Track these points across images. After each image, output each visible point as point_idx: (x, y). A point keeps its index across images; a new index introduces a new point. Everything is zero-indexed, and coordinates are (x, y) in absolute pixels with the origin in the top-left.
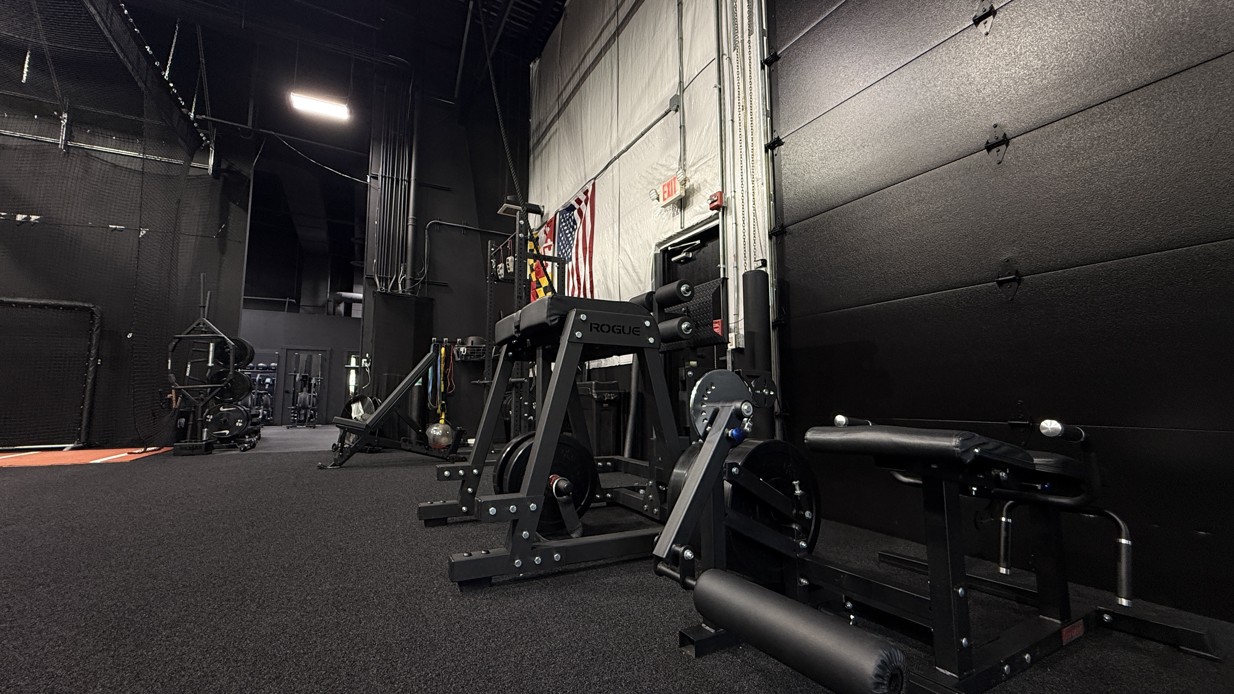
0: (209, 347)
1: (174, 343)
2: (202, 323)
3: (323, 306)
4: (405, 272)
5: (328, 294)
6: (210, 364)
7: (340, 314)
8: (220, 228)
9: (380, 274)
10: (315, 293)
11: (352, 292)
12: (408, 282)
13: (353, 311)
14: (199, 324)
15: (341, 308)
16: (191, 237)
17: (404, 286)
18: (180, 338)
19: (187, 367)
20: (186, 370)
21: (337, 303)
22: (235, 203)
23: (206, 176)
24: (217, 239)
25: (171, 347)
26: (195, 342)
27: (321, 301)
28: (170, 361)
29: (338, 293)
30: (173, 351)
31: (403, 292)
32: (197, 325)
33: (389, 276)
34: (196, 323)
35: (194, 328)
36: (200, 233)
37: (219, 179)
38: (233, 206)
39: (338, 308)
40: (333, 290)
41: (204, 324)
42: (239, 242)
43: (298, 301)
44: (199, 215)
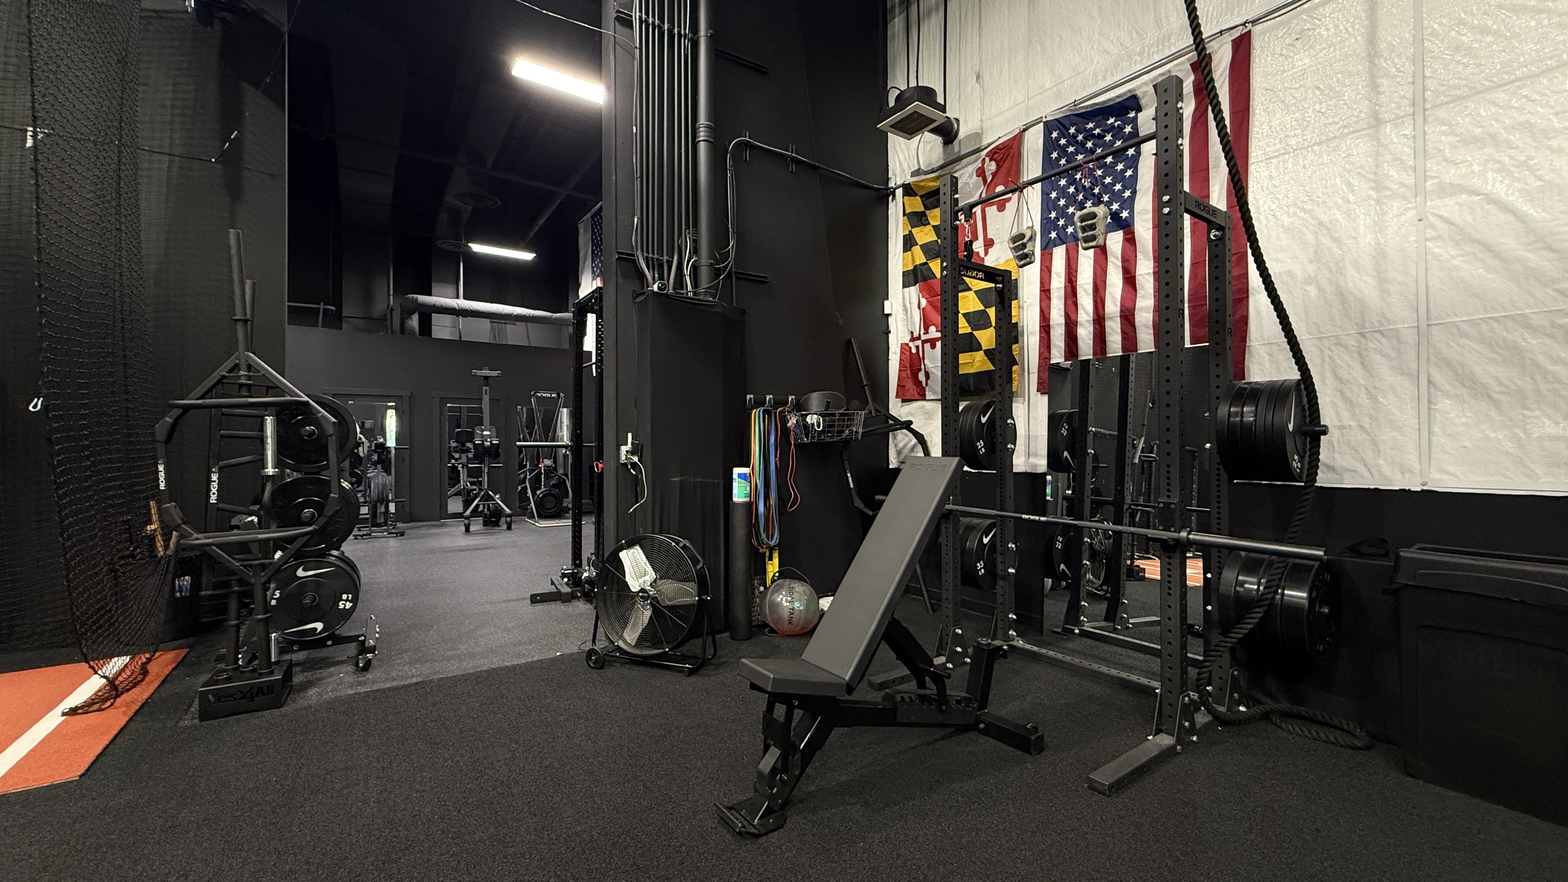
0: (262, 428)
1: (168, 420)
2: (243, 366)
3: (383, 319)
4: (695, 251)
5: (391, 297)
6: (270, 470)
7: (412, 331)
8: (228, 139)
9: (648, 252)
10: (368, 298)
11: (430, 295)
12: (704, 273)
13: (433, 327)
14: (236, 367)
15: (414, 322)
16: (157, 157)
17: (696, 284)
18: (187, 409)
19: (209, 481)
20: (209, 490)
21: (406, 313)
22: (256, 85)
23: (181, 16)
24: (219, 166)
25: (161, 430)
26: (223, 414)
27: (379, 308)
28: (161, 468)
29: (411, 296)
30: (168, 440)
31: (695, 294)
32: (229, 372)
33: (665, 258)
34: (229, 364)
35: (223, 377)
36: (178, 151)
37: (211, 24)
38: (250, 93)
39: (410, 322)
40: (401, 290)
41: (249, 367)
42: (271, 175)
43: (339, 307)
44: (173, 107)
